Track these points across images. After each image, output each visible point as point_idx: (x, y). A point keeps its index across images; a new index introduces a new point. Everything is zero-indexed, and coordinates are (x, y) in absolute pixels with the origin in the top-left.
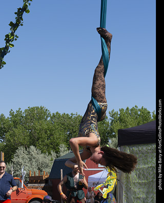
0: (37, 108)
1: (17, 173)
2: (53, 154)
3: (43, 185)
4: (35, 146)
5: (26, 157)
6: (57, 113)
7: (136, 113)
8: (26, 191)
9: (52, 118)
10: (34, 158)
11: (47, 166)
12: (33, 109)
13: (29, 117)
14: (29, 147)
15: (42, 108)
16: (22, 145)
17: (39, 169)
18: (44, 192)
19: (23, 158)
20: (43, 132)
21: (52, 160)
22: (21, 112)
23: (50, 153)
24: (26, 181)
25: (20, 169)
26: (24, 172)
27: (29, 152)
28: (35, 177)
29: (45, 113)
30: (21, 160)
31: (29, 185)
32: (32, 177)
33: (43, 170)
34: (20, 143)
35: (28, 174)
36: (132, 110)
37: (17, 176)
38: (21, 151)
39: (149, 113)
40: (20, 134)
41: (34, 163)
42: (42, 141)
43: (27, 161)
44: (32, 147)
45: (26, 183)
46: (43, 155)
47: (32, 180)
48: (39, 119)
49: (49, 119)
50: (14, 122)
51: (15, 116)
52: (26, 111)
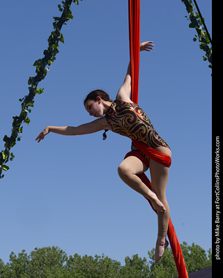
0: (49, 249)
6: (76, 255)
7: (185, 253)
9: (69, 262)
12: (42, 251)
13: (36, 262)
15: (54, 249)
22: (26, 255)
29: (59, 256)
48: (52, 264)
49: (65, 264)
50: (17, 269)
51: (18, 261)
52: (33, 253)
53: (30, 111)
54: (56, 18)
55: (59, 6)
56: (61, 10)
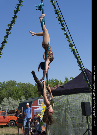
1: (4, 109)
2: (19, 100)
3: (15, 114)
4: (11, 97)
5: (7, 102)
6: (20, 83)
7: (53, 82)
8: (8, 117)
9: (18, 85)
10: (11, 102)
11: (16, 106)
12: (10, 82)
13: (8, 85)
14: (8, 98)
15: (13, 81)
16: (5, 97)
17: (13, 107)
18: (15, 117)
19: (6, 103)
20: (14, 91)
21: (18, 103)
22: (5, 83)
23: (17, 100)
24: (7, 112)
25: (5, 107)
26: (6, 109)
27: (9, 100)
28: (11, 111)
29: (15, 83)
30: (5, 104)
31: (9, 114)
32: (10, 111)
33: (15, 107)
34: (5, 96)
35: (9, 110)
36: (51, 80)
37: (4, 110)
38: (5, 100)
39: (59, 81)
40: (5, 92)
41: (11, 105)
42: (14, 95)
43: (8, 104)
44: (10, 98)
45: (8, 113)
46: (14, 101)
47: (10, 112)
48: (13, 85)
49: (17, 85)
50: (2, 87)
51: (2, 85)
52: (7, 82)
53: (7, 39)
54: (15, 11)
55: (16, 7)
56: (16, 8)
